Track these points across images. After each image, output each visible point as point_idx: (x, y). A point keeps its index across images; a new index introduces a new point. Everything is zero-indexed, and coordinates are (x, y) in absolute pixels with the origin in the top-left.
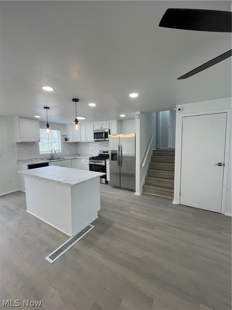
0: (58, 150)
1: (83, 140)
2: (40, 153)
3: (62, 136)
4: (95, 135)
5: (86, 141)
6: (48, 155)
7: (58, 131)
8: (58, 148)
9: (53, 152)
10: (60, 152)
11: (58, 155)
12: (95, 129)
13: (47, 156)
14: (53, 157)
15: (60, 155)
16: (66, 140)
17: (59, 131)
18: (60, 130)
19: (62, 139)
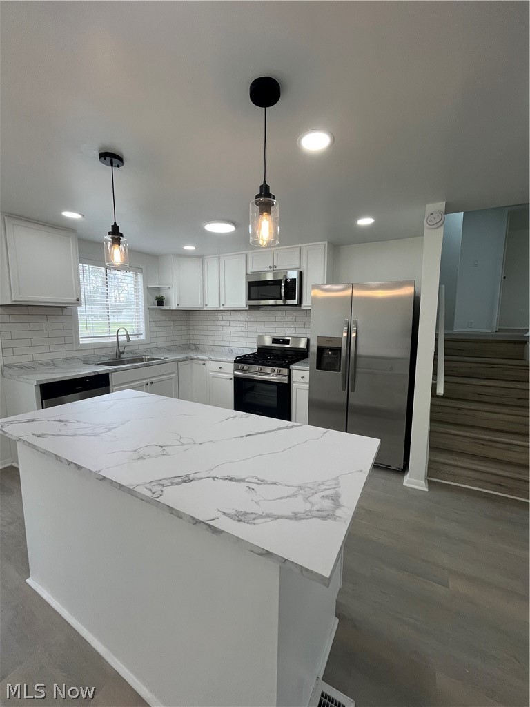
0: (135, 333)
1: (212, 304)
2: (82, 341)
3: (149, 289)
4: (252, 288)
5: (222, 308)
6: (104, 346)
7: (136, 275)
8: (135, 328)
9: (123, 339)
10: (143, 337)
11: (136, 348)
12: (250, 270)
13: (104, 352)
14: (123, 353)
15: (141, 347)
16: (160, 302)
17: (140, 276)
18: (142, 272)
19: (147, 301)
